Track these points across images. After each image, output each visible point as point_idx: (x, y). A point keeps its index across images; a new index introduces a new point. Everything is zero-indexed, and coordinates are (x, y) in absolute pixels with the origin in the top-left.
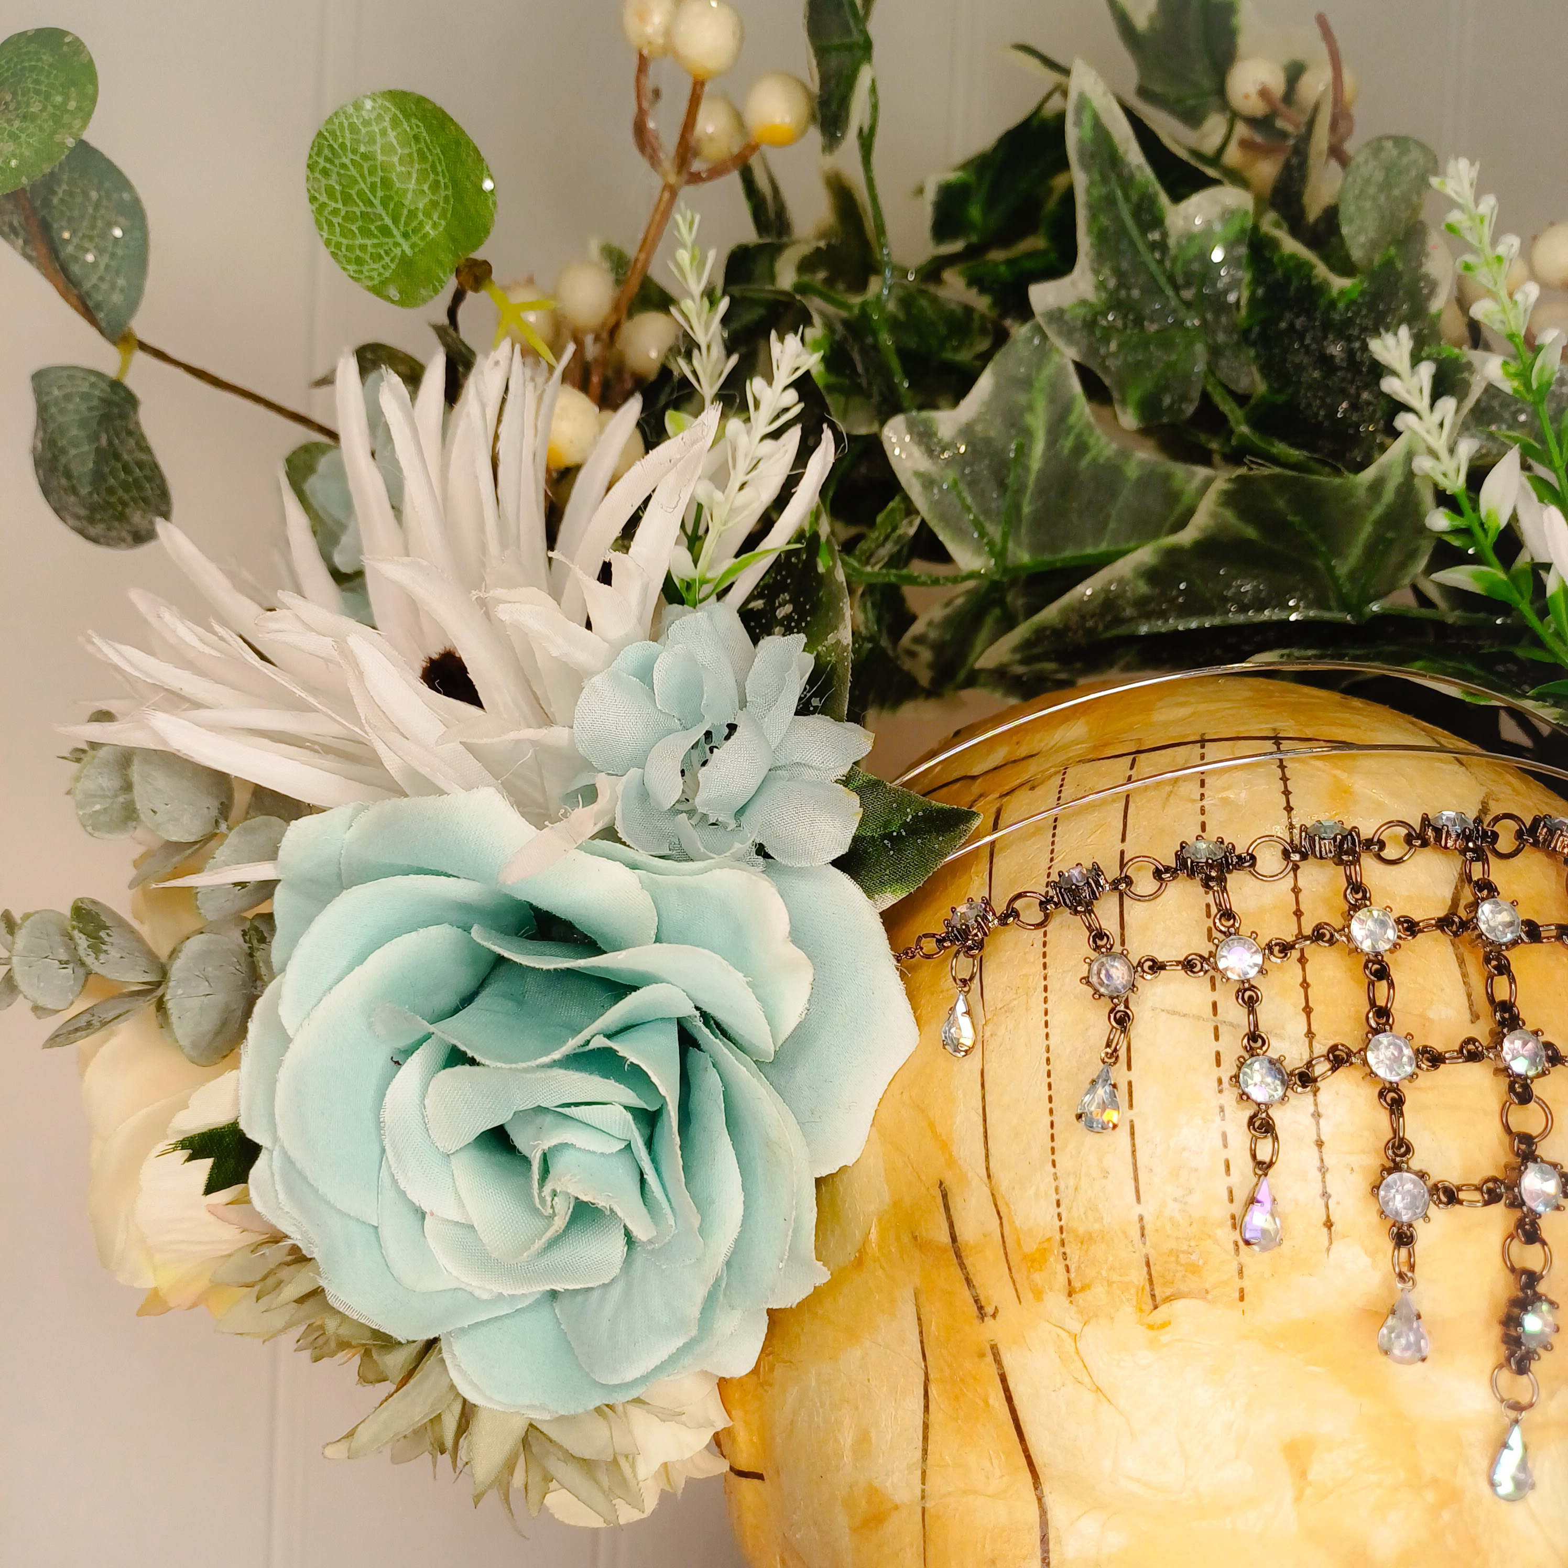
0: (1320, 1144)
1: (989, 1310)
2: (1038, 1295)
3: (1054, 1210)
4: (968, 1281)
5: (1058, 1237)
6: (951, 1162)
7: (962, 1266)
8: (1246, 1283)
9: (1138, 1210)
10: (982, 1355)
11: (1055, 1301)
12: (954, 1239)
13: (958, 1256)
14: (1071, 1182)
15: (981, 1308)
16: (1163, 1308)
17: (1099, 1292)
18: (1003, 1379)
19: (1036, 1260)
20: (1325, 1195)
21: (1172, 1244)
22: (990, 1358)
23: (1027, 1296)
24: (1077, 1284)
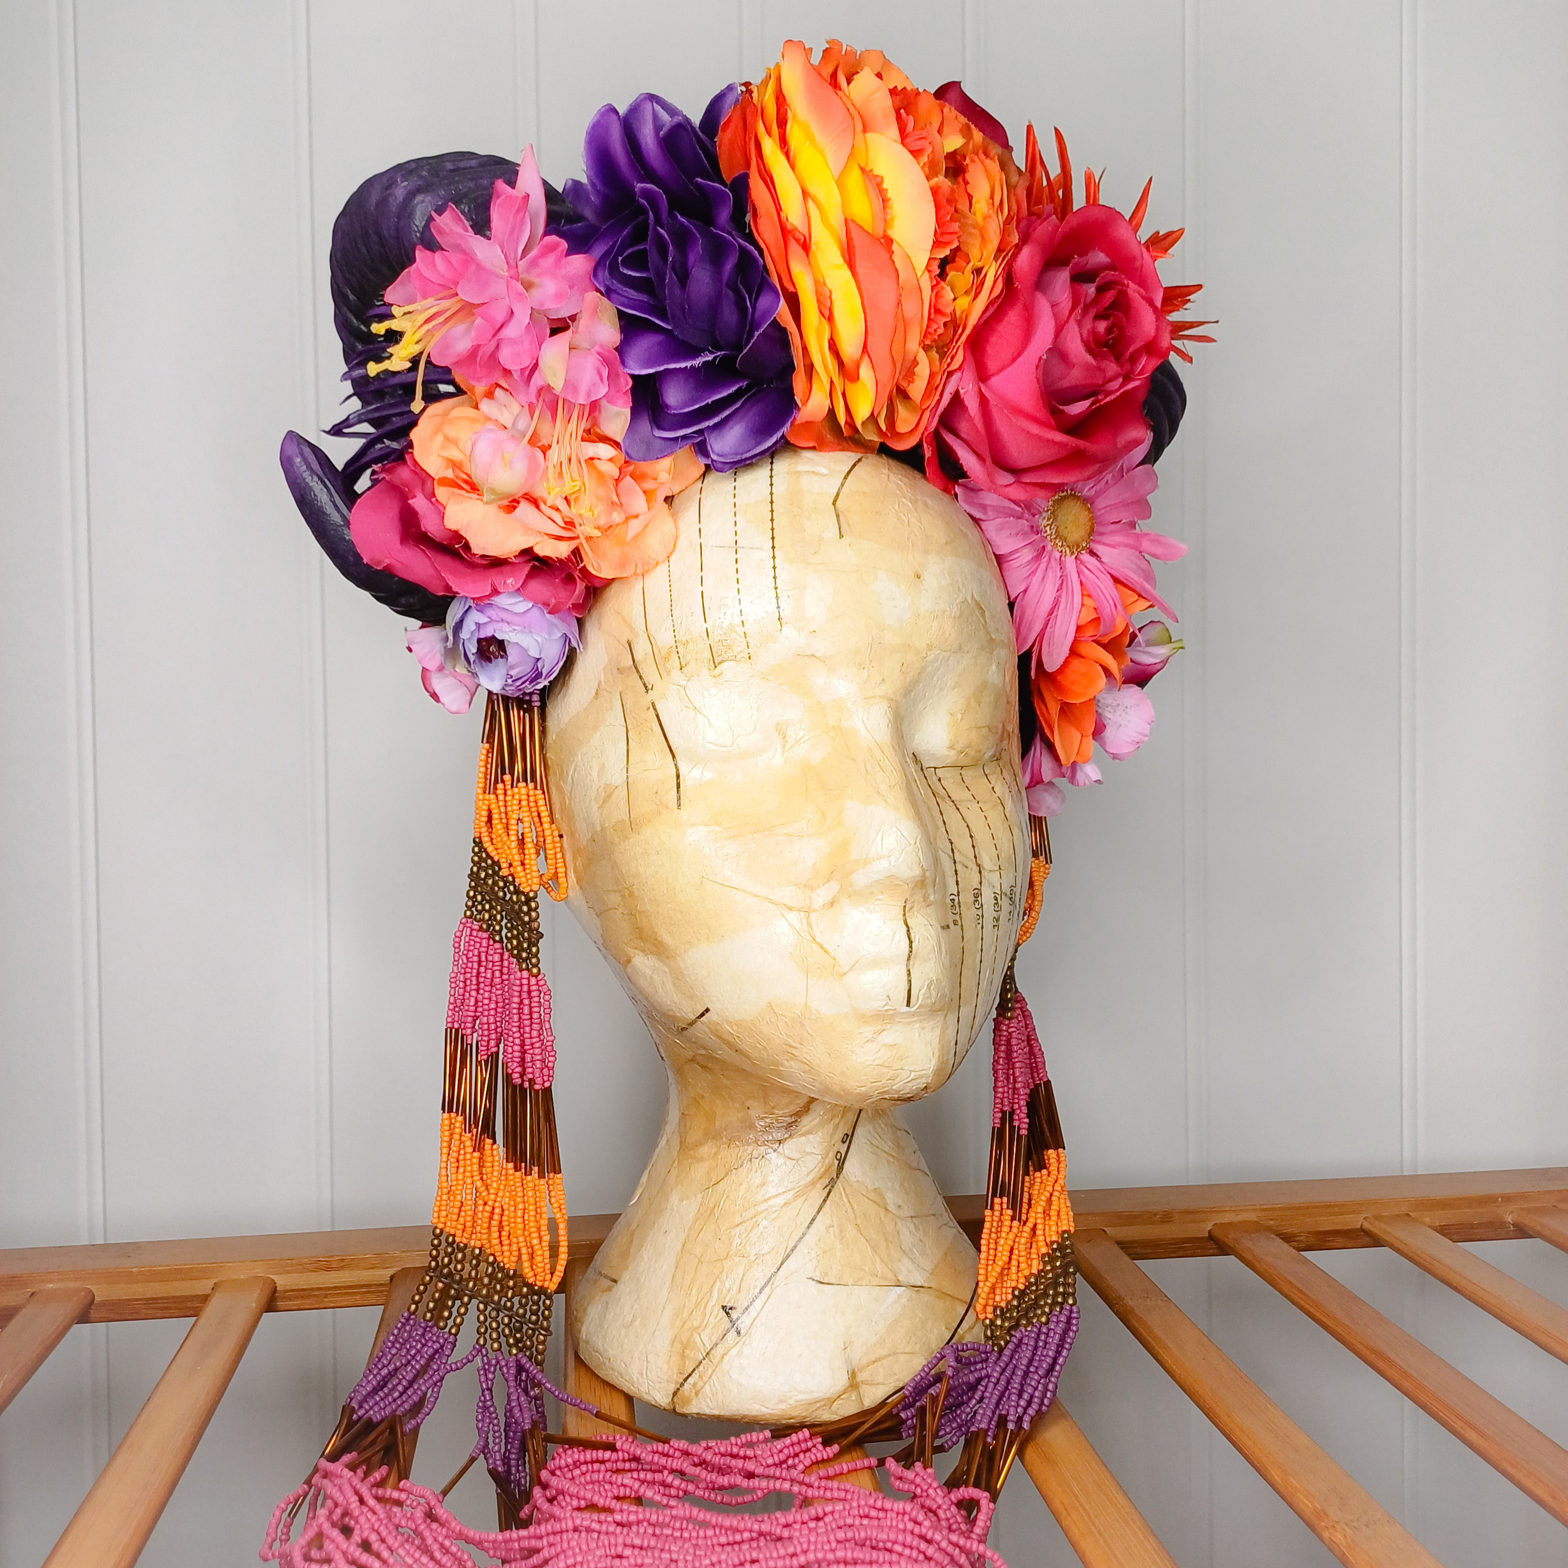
0: (776, 588)
1: (650, 687)
2: (668, 673)
3: (673, 634)
4: (641, 677)
5: (674, 645)
6: (632, 630)
7: (638, 671)
8: (750, 650)
9: (705, 626)
10: (648, 708)
11: (676, 673)
12: (634, 661)
13: (636, 668)
14: (679, 621)
15: (646, 687)
16: (719, 667)
17: (693, 663)
18: (657, 716)
19: (666, 659)
20: (778, 607)
21: (719, 638)
22: (652, 708)
23: (664, 674)
24: (683, 664)
